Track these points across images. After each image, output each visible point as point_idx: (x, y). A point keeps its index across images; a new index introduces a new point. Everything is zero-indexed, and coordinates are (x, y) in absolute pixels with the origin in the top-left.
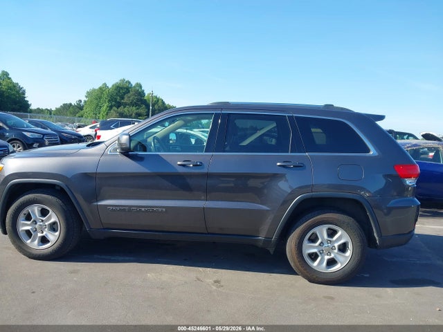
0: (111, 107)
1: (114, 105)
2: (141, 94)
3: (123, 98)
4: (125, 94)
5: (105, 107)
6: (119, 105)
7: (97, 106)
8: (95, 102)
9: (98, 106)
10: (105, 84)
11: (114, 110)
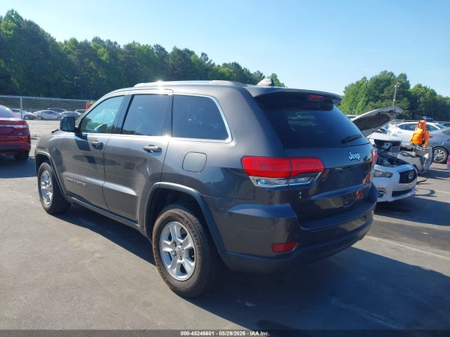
0: (367, 102)
1: (372, 100)
2: (405, 85)
3: (382, 92)
4: (385, 86)
5: (361, 102)
6: (376, 99)
7: (354, 100)
8: (352, 97)
9: (355, 102)
10: (365, 78)
11: (370, 105)
